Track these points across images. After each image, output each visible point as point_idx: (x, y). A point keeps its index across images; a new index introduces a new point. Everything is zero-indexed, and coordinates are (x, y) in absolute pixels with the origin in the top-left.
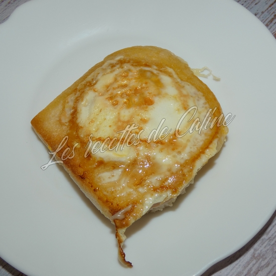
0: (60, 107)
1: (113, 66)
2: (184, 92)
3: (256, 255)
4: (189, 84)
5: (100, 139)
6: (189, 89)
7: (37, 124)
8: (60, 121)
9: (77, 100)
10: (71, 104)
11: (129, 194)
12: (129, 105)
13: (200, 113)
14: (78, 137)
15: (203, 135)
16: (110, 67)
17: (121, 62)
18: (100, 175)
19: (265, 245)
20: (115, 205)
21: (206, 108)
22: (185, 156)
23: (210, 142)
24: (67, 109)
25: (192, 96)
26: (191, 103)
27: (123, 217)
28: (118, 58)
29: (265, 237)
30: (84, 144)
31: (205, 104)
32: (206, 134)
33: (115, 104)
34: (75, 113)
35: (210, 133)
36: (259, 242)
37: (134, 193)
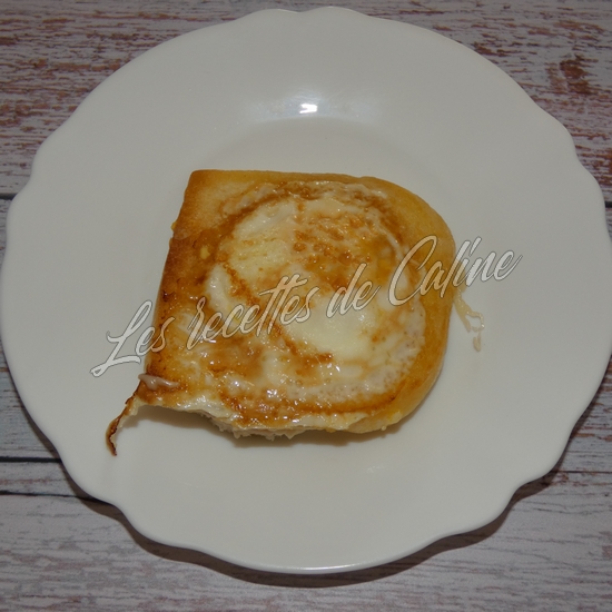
0: (243, 187)
1: (359, 196)
2: (403, 318)
3: (273, 603)
4: (424, 314)
5: (232, 273)
6: (416, 321)
7: (199, 180)
8: (223, 204)
9: (270, 198)
10: (258, 196)
11: (191, 370)
12: (311, 265)
13: (387, 362)
14: (216, 245)
15: (354, 394)
16: (353, 195)
17: (375, 203)
18: (185, 314)
19: (298, 603)
20: (162, 364)
21: (404, 365)
22: (303, 394)
23: (353, 409)
24: (246, 197)
25: (405, 333)
26: (391, 341)
27: (155, 387)
28: (379, 193)
29: (307, 593)
30: (212, 260)
31: (410, 359)
32: (360, 395)
33: (297, 248)
34: (247, 211)
35: (367, 398)
36: (295, 591)
37: (198, 375)
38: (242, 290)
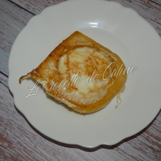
0: (85, 40)
1: (110, 57)
2: (101, 90)
3: (35, 136)
4: (107, 92)
5: (68, 58)
6: (104, 93)
7: (77, 33)
8: (78, 42)
9: (89, 46)
10: (87, 44)
11: (45, 74)
12: (87, 66)
13: (90, 98)
14: (69, 50)
15: (78, 101)
16: (108, 56)
17: (113, 60)
18: (52, 62)
19: (40, 139)
20: (40, 69)
21: (94, 101)
22: (66, 94)
23: (75, 104)
24: (84, 43)
25: (99, 94)
26: (94, 94)
27: (35, 74)
28: (115, 59)
29: (43, 139)
30: (66, 53)
31: (96, 100)
32: (79, 102)
33: (86, 61)
34: (82, 46)
35: (80, 103)
36: (41, 137)
37: (46, 76)
38: (67, 63)
